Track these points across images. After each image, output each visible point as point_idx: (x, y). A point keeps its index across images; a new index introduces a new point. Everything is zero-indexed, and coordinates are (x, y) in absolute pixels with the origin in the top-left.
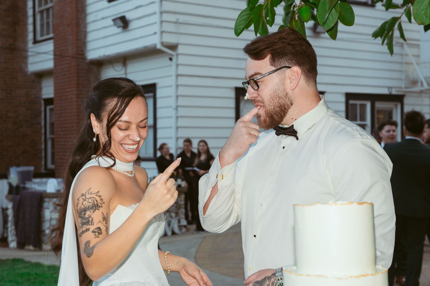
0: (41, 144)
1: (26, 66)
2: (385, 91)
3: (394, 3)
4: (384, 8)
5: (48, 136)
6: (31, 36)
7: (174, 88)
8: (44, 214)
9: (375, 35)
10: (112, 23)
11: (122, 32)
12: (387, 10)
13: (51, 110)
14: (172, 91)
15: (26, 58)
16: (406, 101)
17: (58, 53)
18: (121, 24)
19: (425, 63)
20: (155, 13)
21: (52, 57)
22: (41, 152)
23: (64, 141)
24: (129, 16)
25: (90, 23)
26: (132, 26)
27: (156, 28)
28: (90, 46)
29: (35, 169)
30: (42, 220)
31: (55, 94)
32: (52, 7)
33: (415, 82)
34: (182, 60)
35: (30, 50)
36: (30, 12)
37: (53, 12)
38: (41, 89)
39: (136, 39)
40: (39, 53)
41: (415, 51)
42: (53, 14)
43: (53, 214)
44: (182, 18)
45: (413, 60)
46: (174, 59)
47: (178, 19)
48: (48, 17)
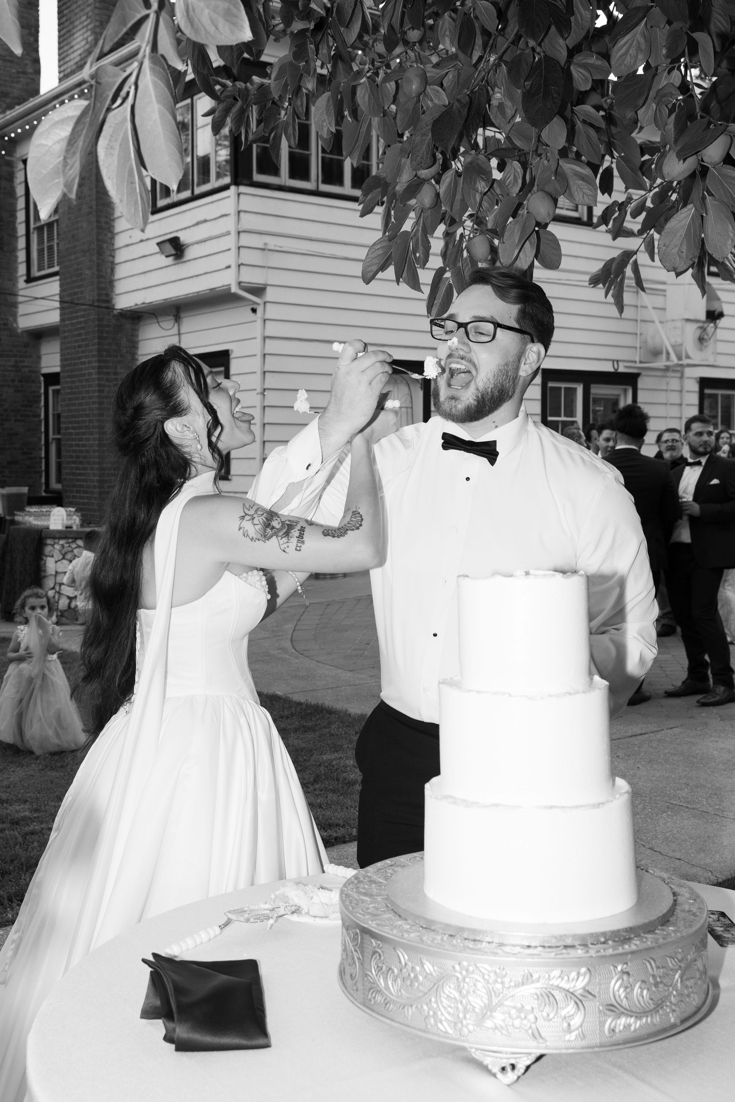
0: (41, 449)
1: (15, 320)
2: (608, 367)
3: (626, 227)
4: (609, 237)
5: (51, 436)
6: (22, 270)
7: (259, 358)
8: (45, 564)
9: (595, 281)
10: (157, 249)
11: (175, 264)
12: (614, 239)
13: (56, 392)
14: (255, 364)
15: (15, 305)
16: (641, 383)
17: (67, 299)
18: (173, 252)
19: (673, 320)
20: (228, 233)
21: (57, 305)
22: (41, 462)
23: (78, 445)
24: (185, 238)
25: (119, 248)
26: (190, 253)
27: (230, 258)
28: (120, 287)
29: (29, 490)
30: (43, 574)
31: (62, 366)
32: (57, 221)
33: (656, 353)
34: (272, 312)
35: (21, 293)
36: (21, 230)
37: (57, 229)
38: (39, 357)
39: (197, 276)
40: (37, 298)
41: (658, 301)
42: (58, 235)
43: (59, 563)
44: (273, 242)
45: (654, 315)
46: (260, 310)
47: (266, 244)
48: (50, 239)
